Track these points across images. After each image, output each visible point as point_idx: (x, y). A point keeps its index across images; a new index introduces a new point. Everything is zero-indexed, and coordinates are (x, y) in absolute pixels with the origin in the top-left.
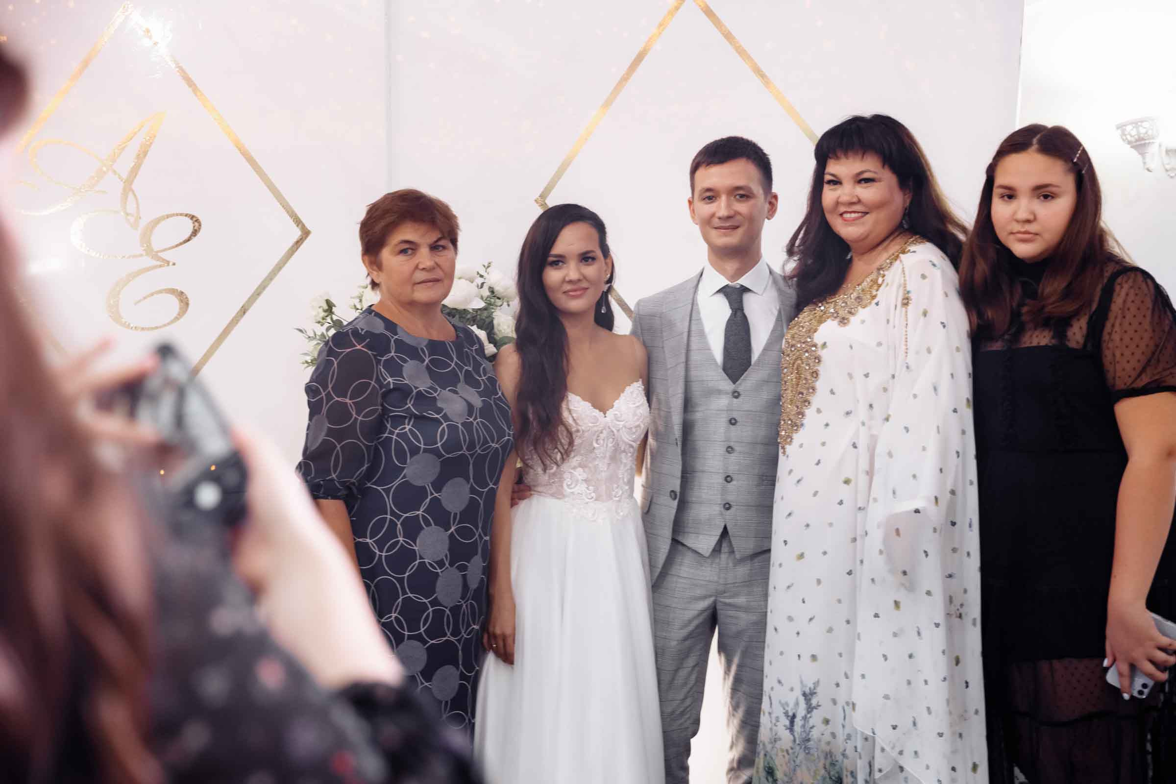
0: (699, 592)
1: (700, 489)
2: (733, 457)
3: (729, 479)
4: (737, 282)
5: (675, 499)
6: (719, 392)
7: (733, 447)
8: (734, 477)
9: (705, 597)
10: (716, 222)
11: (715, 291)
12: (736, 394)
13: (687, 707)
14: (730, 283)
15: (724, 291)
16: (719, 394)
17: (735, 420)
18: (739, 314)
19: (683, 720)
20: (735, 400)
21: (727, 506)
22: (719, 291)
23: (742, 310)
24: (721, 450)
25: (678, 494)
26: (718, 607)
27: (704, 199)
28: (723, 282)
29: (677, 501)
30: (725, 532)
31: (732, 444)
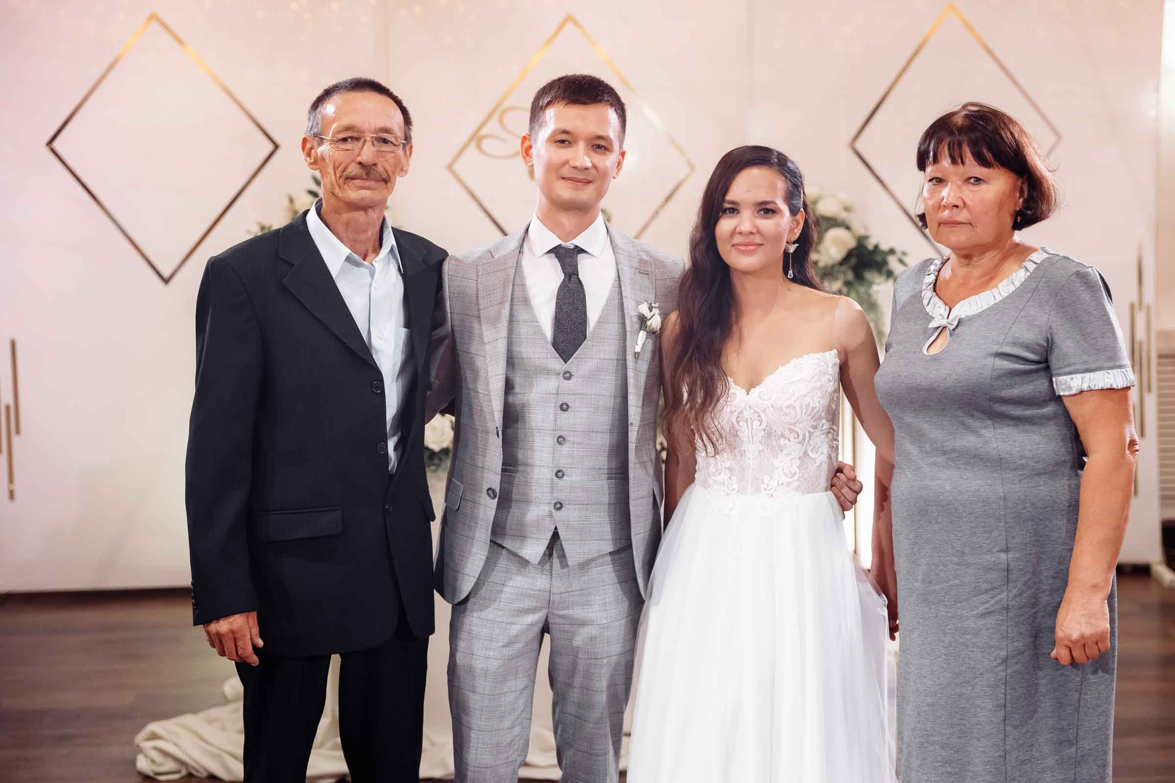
0: (527, 604)
1: (526, 485)
2: (565, 449)
3: (560, 474)
4: (570, 242)
5: (495, 497)
6: (548, 372)
7: (565, 436)
8: (566, 472)
9: (533, 610)
10: (566, 171)
11: (545, 252)
12: (568, 375)
13: (516, 737)
14: (563, 243)
15: (557, 251)
16: (548, 375)
17: (567, 405)
18: (574, 279)
19: (510, 753)
20: (566, 382)
21: (558, 506)
22: (549, 252)
23: (577, 275)
24: (550, 441)
25: (498, 492)
26: (550, 621)
27: (557, 142)
28: (555, 241)
29: (497, 499)
30: (555, 536)
31: (563, 434)
